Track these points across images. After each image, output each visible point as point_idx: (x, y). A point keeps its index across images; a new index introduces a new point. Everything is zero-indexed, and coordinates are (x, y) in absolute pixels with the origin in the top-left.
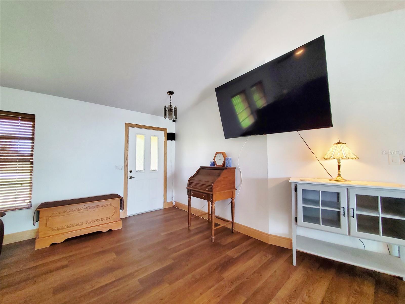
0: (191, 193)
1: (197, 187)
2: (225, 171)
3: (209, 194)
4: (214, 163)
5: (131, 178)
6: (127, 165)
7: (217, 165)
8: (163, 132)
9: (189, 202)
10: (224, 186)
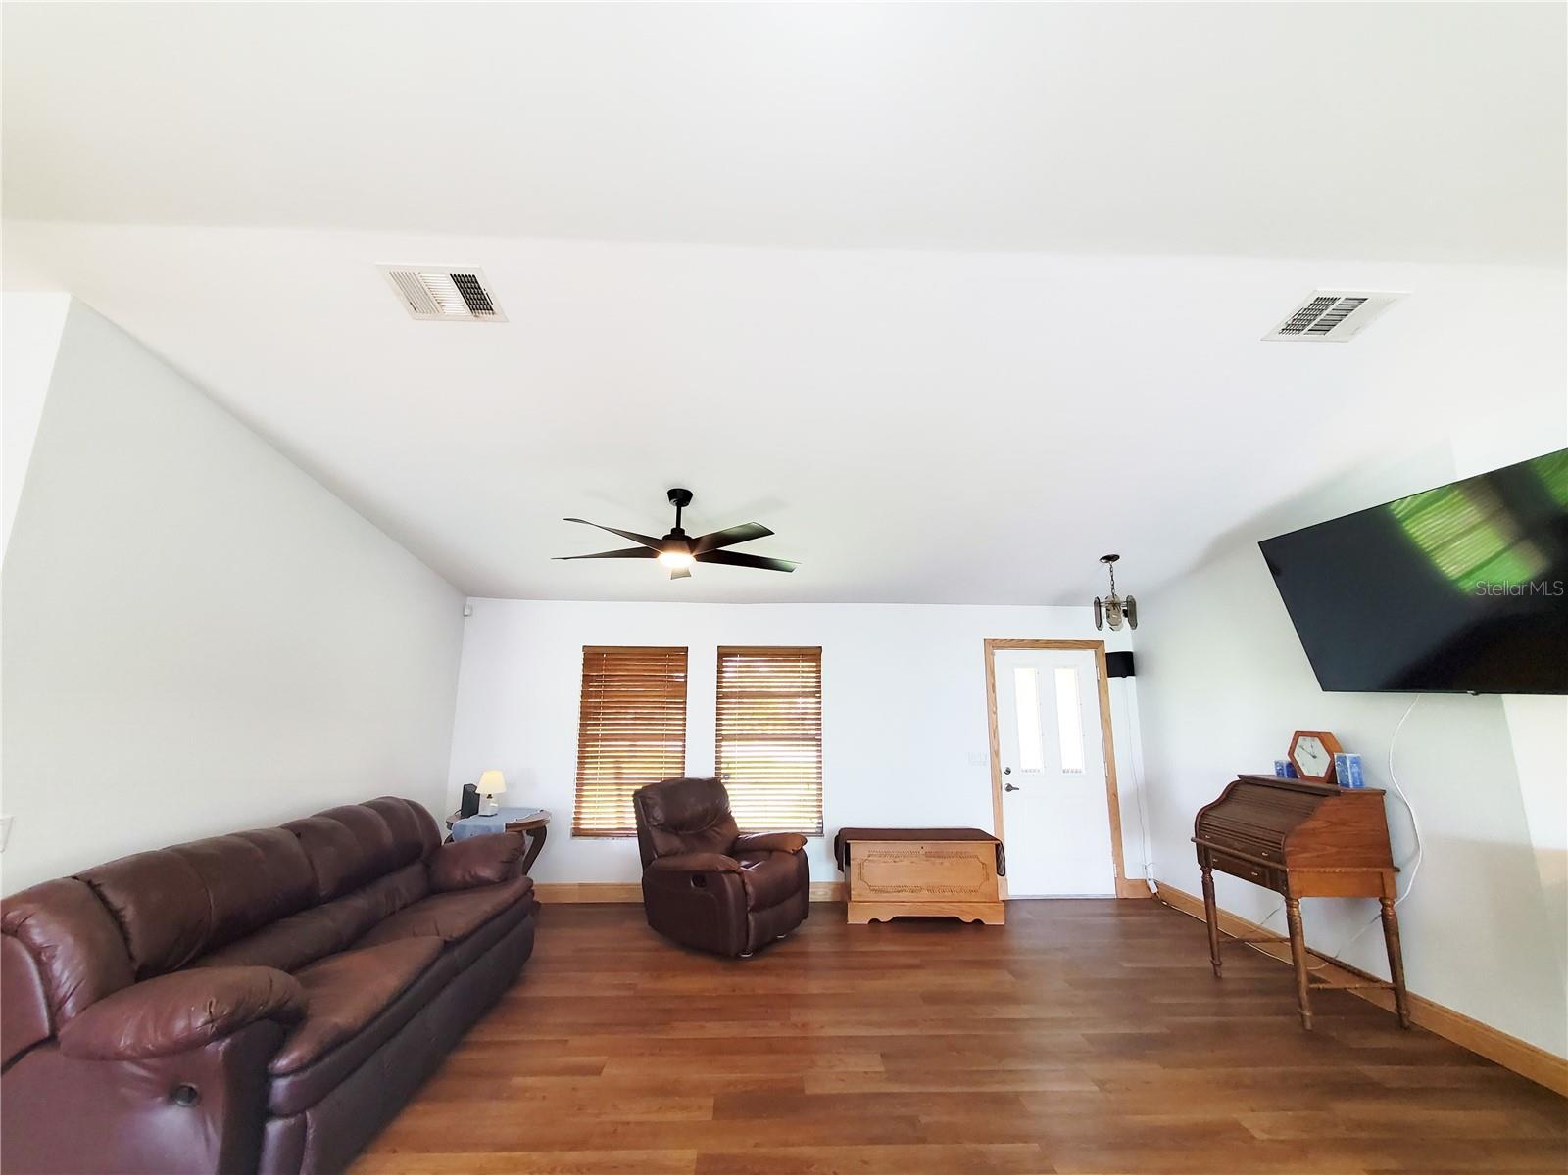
0: (1208, 858)
1: (1230, 841)
2: (1331, 801)
3: (1273, 871)
4: (1292, 768)
5: (1010, 788)
6: (995, 754)
7: (1306, 773)
8: (1091, 653)
9: (1208, 886)
10: (1334, 850)
